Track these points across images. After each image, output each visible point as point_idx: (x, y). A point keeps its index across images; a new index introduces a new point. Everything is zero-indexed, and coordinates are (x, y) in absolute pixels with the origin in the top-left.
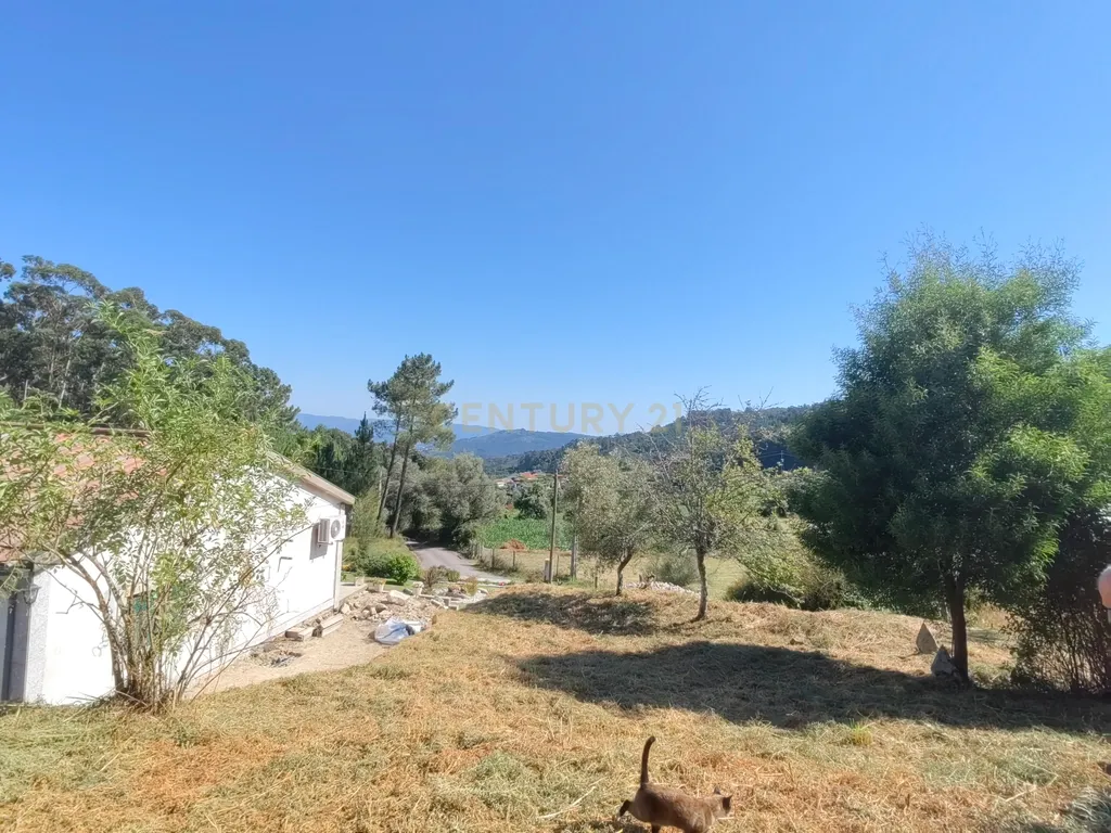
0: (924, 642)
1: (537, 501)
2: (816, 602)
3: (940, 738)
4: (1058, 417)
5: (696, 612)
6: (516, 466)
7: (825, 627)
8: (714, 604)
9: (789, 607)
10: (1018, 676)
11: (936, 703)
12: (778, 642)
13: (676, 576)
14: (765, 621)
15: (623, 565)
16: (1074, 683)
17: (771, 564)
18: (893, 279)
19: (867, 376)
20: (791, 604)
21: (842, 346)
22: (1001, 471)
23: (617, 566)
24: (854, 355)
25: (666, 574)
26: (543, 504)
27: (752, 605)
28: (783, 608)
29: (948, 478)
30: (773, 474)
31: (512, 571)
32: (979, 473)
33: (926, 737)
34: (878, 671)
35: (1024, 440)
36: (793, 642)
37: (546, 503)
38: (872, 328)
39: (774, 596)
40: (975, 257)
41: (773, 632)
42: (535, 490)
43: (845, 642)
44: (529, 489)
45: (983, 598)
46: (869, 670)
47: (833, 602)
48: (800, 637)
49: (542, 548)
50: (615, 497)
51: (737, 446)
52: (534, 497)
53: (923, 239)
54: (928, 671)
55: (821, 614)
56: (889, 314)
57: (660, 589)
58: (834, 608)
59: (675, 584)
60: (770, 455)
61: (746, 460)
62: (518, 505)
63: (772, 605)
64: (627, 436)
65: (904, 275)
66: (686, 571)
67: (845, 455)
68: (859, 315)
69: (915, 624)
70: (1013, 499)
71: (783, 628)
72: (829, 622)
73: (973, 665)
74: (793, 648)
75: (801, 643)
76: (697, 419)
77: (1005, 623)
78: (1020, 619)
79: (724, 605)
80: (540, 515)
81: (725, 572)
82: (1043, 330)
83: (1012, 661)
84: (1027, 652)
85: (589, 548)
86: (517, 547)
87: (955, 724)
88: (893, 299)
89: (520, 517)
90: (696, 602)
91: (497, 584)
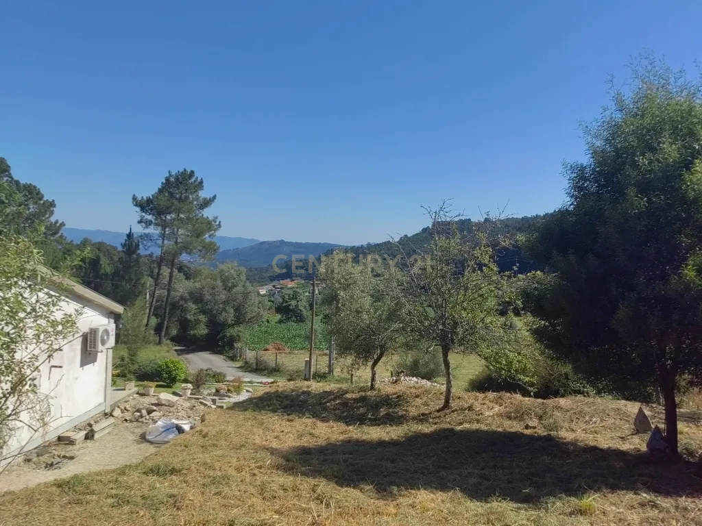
0: (641, 423)
1: (297, 306)
2: (547, 391)
3: (655, 506)
5: (442, 402)
6: (277, 274)
7: (556, 413)
8: (457, 394)
9: (524, 395)
11: (651, 476)
12: (515, 427)
13: (423, 370)
14: (502, 409)
15: (376, 361)
17: (508, 358)
18: (619, 101)
19: (593, 188)
20: (525, 393)
21: (571, 161)
23: (370, 364)
24: (582, 168)
25: (414, 370)
26: (302, 308)
27: (491, 395)
28: (518, 397)
30: (509, 277)
31: (274, 371)
33: (642, 505)
34: (601, 450)
36: (527, 427)
37: (305, 307)
38: (598, 143)
39: (511, 386)
41: (509, 418)
42: (295, 296)
43: (573, 426)
44: (289, 295)
45: (691, 384)
46: (595, 449)
47: (562, 391)
48: (534, 422)
49: (302, 349)
50: (367, 301)
51: (477, 252)
52: (293, 303)
53: (645, 62)
54: (644, 448)
55: (551, 402)
56: (615, 131)
57: (409, 383)
58: (563, 396)
59: (423, 378)
60: (507, 261)
61: (485, 265)
62: (279, 310)
63: (508, 394)
64: (378, 245)
65: (629, 96)
66: (432, 366)
67: (573, 258)
68: (587, 131)
69: (633, 408)
71: (519, 415)
72: (558, 408)
73: (682, 440)
74: (528, 432)
75: (534, 428)
76: (441, 229)
79: (465, 395)
80: (300, 319)
81: (467, 366)
85: (344, 349)
86: (279, 349)
87: (667, 494)
88: (618, 117)
89: (280, 321)
90: (442, 393)
91: (261, 383)
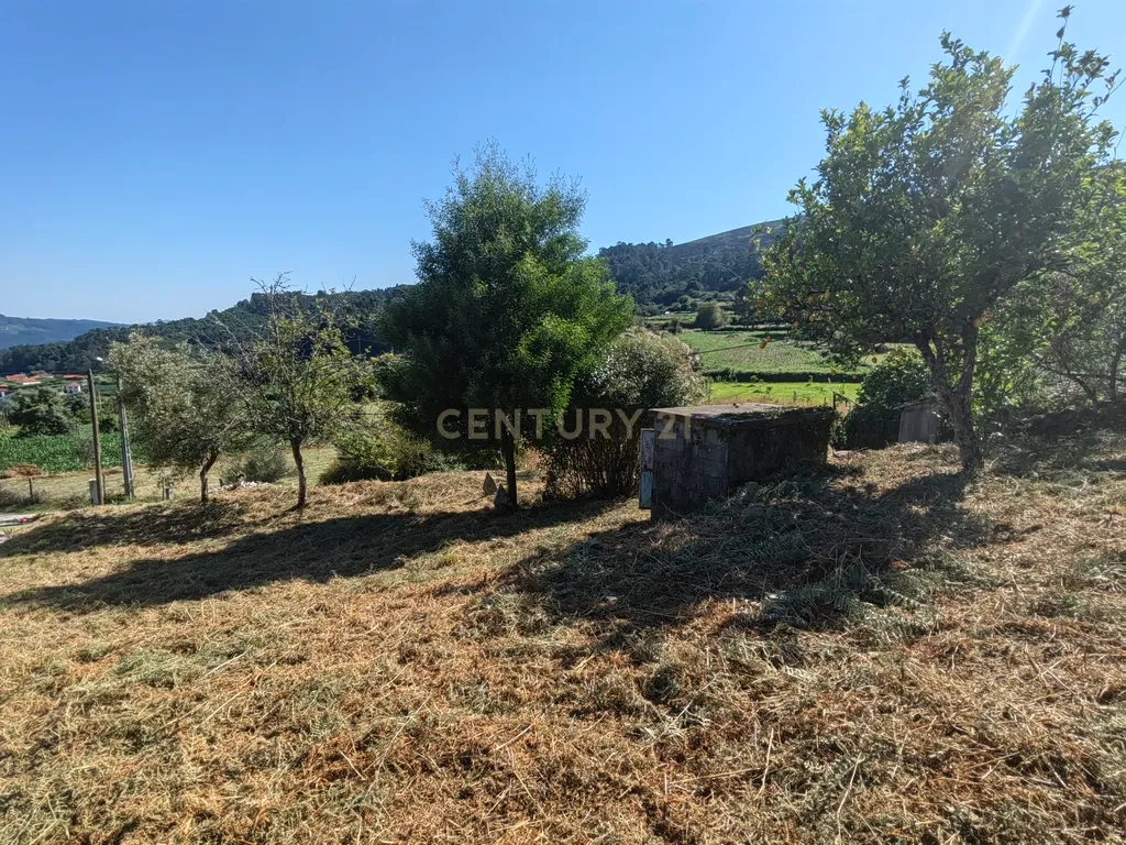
0: (489, 485)
1: (50, 412)
2: (404, 473)
3: (502, 546)
4: (568, 310)
5: (296, 501)
7: (415, 491)
8: (312, 490)
9: (383, 480)
10: (547, 496)
11: (498, 525)
12: (378, 510)
13: (263, 472)
14: (363, 497)
15: (207, 467)
16: (578, 492)
17: (366, 443)
18: (462, 183)
19: (441, 271)
20: (385, 477)
21: (419, 241)
22: (536, 348)
23: (198, 472)
24: (429, 249)
25: (252, 473)
26: (60, 414)
27: (349, 485)
28: (378, 482)
29: (504, 357)
30: (361, 360)
32: (522, 351)
33: (493, 548)
34: (458, 514)
35: (551, 324)
36: (390, 508)
37: (65, 413)
38: (444, 225)
39: (371, 472)
40: (521, 175)
41: (372, 504)
42: (44, 397)
43: (432, 500)
44: (32, 397)
45: (526, 445)
46: (453, 515)
47: (418, 471)
48: (396, 503)
49: (70, 470)
51: (324, 334)
52: (43, 407)
53: (489, 151)
54: (492, 505)
55: (409, 482)
56: (457, 216)
57: (248, 488)
58: (420, 475)
59: (264, 481)
60: (358, 342)
61: (335, 348)
62: (14, 419)
63: (368, 482)
64: (174, 323)
65: (471, 180)
66: (273, 466)
67: (427, 340)
68: (432, 211)
69: (481, 476)
70: (543, 369)
71: (381, 500)
72: (416, 486)
73: (520, 495)
74: (392, 512)
75: (397, 507)
77: (539, 460)
78: (547, 457)
79: (321, 490)
80: (58, 428)
81: (319, 459)
82: (562, 240)
83: (542, 486)
84: (551, 479)
86: (29, 473)
88: (461, 200)
89: (21, 435)
90: (293, 492)
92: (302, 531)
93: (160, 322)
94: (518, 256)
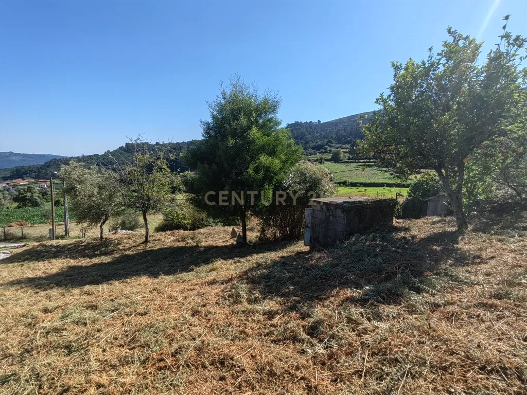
0: (233, 233)
1: (32, 196)
2: (194, 227)
3: (239, 262)
4: (272, 153)
5: (144, 239)
6: (9, 175)
7: (199, 235)
8: (151, 234)
10: (260, 239)
11: (238, 252)
12: (182, 244)
13: (128, 226)
14: (175, 238)
15: (104, 223)
16: (275, 237)
17: (177, 213)
18: (224, 94)
19: (213, 134)
20: (185, 229)
21: (204, 120)
22: (257, 170)
23: (99, 225)
24: (209, 124)
25: (124, 226)
26: (36, 198)
27: (169, 232)
28: (182, 231)
29: (242, 173)
30: (176, 174)
31: (23, 238)
32: (251, 171)
33: (235, 263)
34: (219, 247)
35: (264, 159)
36: (188, 243)
37: (39, 197)
38: (215, 113)
39: (179, 227)
40: (251, 90)
41: (179, 241)
42: (29, 189)
43: (207, 240)
44: (24, 190)
45: (251, 215)
46: (217, 247)
47: (200, 226)
48: (190, 241)
49: (40, 223)
51: (159, 162)
52: (29, 194)
53: (236, 79)
54: (235, 243)
55: (196, 231)
56: (222, 109)
57: (122, 233)
58: (201, 228)
59: (129, 230)
60: (175, 166)
61: (164, 169)
62: (16, 199)
63: (177, 231)
64: (90, 156)
65: (228, 93)
66: (133, 223)
67: (206, 166)
68: (210, 106)
69: (230, 229)
70: (260, 180)
71: (183, 239)
72: (200, 233)
73: (248, 238)
74: (188, 245)
75: (190, 243)
76: (129, 149)
77: (257, 222)
78: (261, 220)
79: (155, 234)
80: (35, 204)
81: (156, 220)
82: (270, 120)
83: (258, 234)
84: (263, 231)
85: (80, 219)
86: (21, 225)
88: (223, 101)
89: (19, 207)
90: (143, 235)
91: (15, 247)
92: (147, 253)
93: (83, 156)
94: (249, 128)
